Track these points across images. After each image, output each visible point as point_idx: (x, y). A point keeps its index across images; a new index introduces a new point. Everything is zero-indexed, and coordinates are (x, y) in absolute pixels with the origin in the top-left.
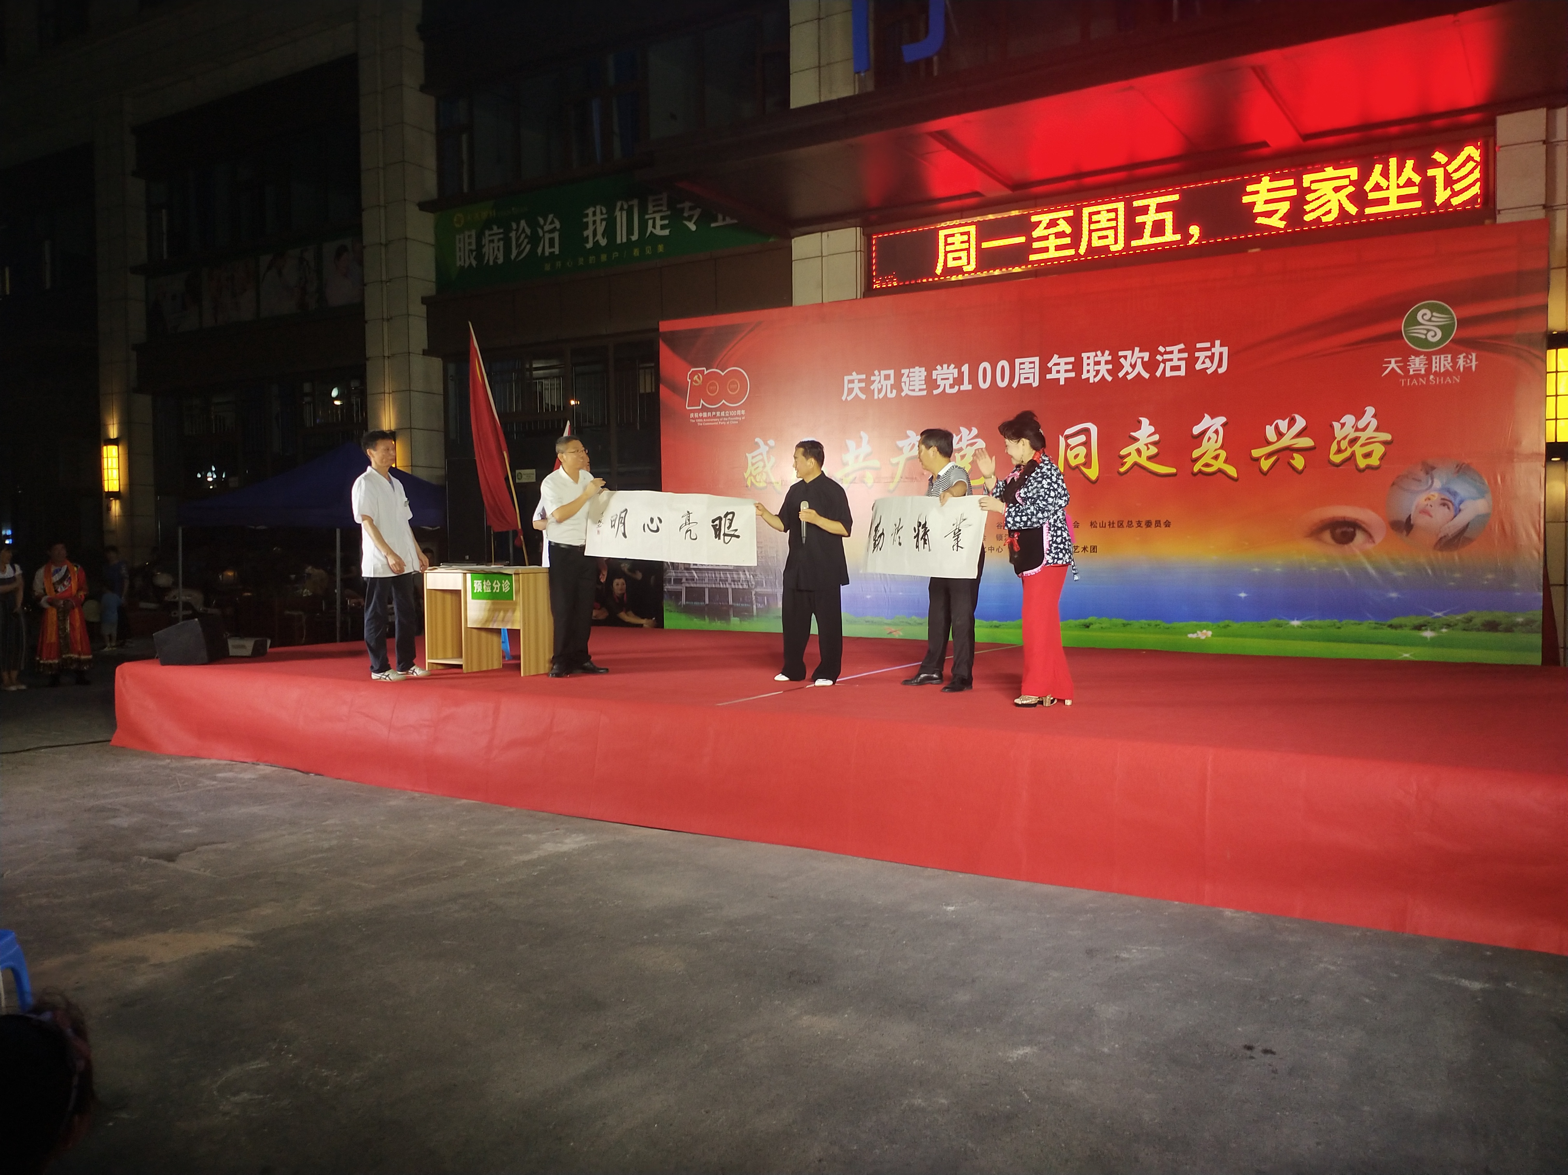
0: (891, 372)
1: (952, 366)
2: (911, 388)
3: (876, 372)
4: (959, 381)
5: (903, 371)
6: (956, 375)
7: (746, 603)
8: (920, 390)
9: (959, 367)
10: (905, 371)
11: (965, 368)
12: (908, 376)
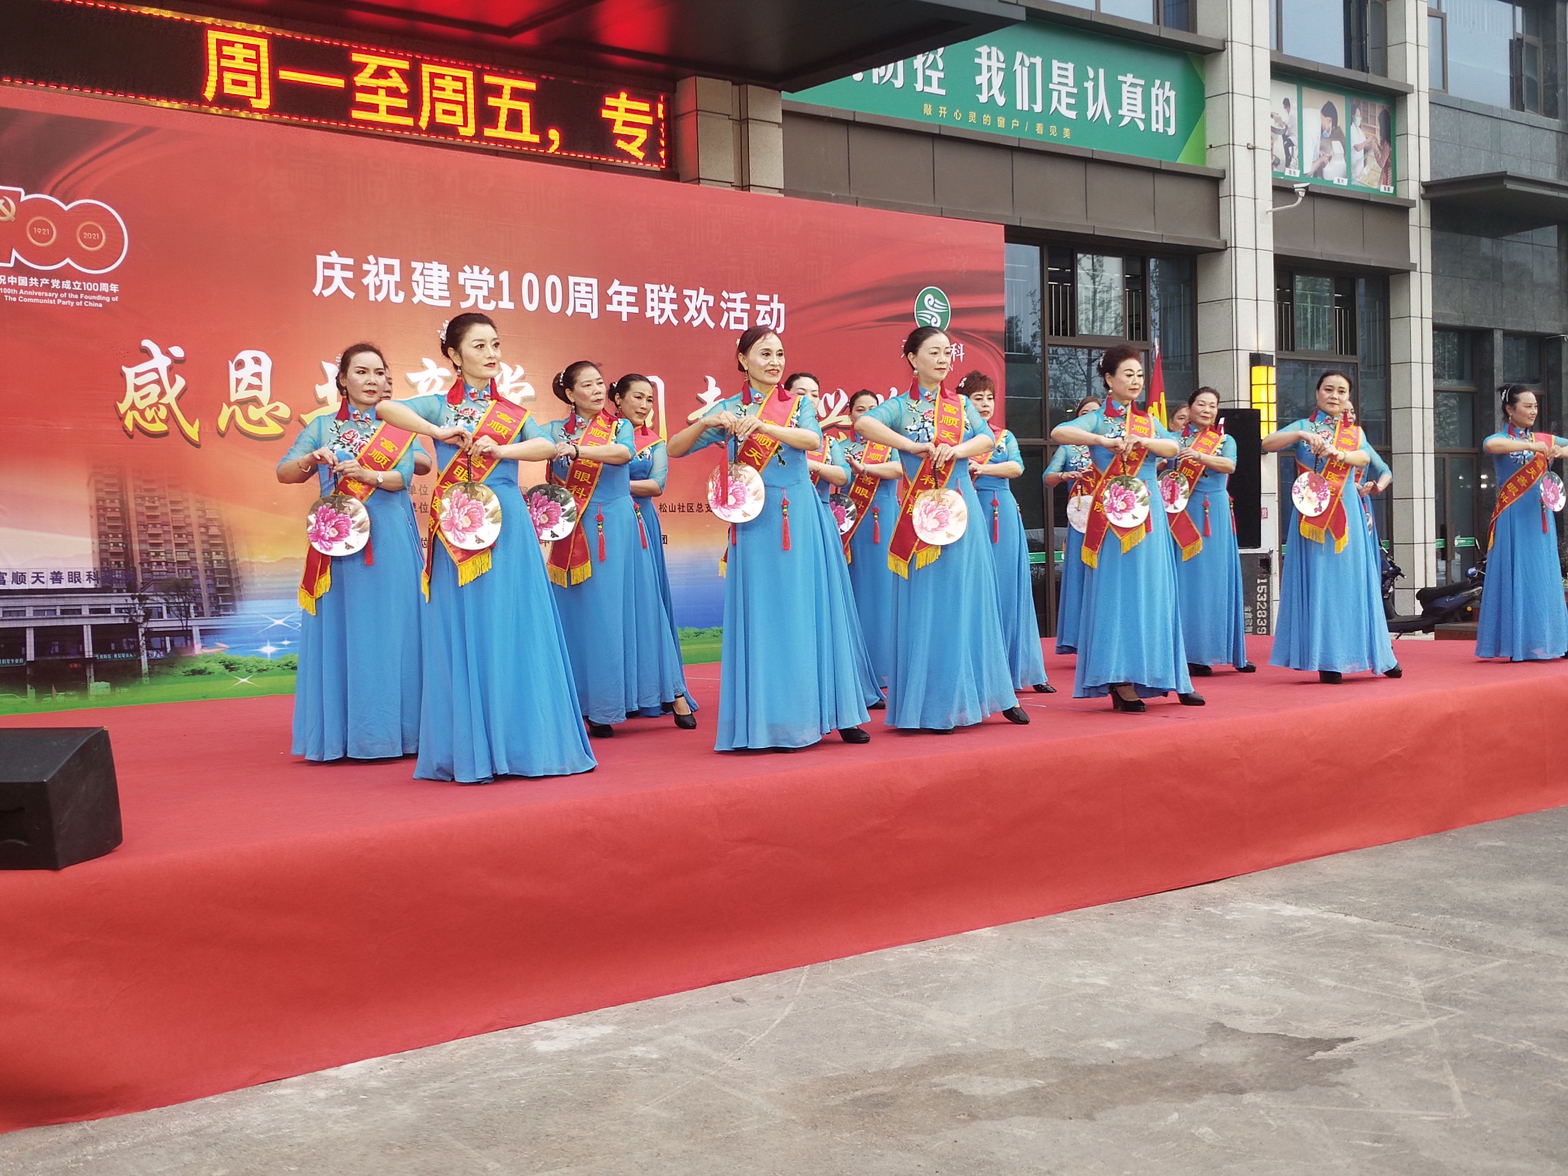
0: (396, 263)
1: (486, 270)
2: (427, 292)
3: (371, 258)
4: (495, 293)
5: (414, 264)
6: (492, 285)
7: (125, 652)
8: (441, 298)
9: (495, 273)
10: (417, 265)
11: (504, 276)
12: (422, 274)
